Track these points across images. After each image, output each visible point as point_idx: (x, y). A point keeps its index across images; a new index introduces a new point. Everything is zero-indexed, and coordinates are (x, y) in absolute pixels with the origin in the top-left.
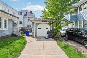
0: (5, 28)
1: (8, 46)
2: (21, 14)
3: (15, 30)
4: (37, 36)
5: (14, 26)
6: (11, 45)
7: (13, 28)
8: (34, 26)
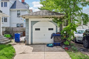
8: (28, 25)
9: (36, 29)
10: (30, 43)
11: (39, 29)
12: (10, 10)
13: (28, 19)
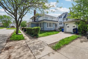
2: (61, 18)
3: (56, 28)
4: (67, 31)
5: (56, 26)
7: (56, 27)
9: (68, 27)
10: (65, 32)
11: (69, 27)
13: (65, 23)
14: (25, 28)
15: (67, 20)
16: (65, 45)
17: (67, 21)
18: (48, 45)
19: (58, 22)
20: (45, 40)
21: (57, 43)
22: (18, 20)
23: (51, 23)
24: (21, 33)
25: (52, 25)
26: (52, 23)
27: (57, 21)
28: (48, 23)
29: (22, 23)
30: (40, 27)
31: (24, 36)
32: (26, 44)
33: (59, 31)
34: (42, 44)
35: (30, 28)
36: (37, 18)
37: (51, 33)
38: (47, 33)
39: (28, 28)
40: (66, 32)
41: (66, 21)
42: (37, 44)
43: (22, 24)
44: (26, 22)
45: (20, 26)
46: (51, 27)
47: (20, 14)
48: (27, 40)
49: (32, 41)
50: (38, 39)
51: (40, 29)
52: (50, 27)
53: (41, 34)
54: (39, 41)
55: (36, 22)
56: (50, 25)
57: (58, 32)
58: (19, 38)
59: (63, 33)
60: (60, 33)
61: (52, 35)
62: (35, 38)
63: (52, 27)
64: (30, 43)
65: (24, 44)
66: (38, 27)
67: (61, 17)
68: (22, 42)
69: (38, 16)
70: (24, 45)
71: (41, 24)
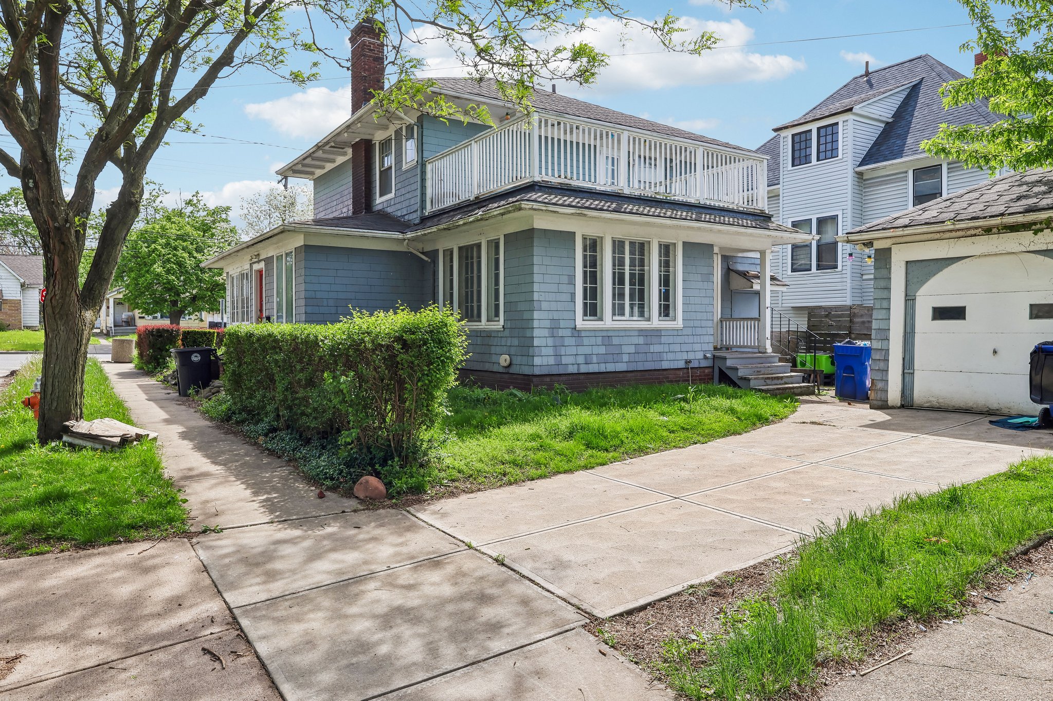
0: (667, 315)
1: (665, 408)
2: (828, 151)
3: (742, 336)
4: (922, 391)
5: (730, 294)
6: (681, 409)
7: (728, 317)
8: (888, 289)
9: (941, 313)
10: (894, 394)
11: (957, 313)
12: (860, 175)
13: (890, 249)
14: (189, 323)
15: (920, 198)
16: (886, 625)
17: (933, 209)
18: (593, 624)
19: (762, 219)
20: (552, 546)
21: (752, 595)
22: (68, 191)
23: (640, 248)
24: (120, 412)
25: (666, 281)
26: (666, 250)
27: (762, 204)
28: (593, 245)
29: (147, 238)
30: (454, 322)
31: (170, 469)
32: (213, 607)
33: (793, 378)
34: (488, 613)
35: (280, 328)
36: (410, 149)
37: (652, 416)
38: (577, 415)
39: (245, 327)
40: (907, 404)
41: (910, 210)
42: (412, 600)
43: (143, 263)
44: (205, 229)
45: (113, 294)
46: (656, 322)
47: (110, 94)
48: (225, 544)
49: (314, 556)
50: (426, 515)
51: (459, 351)
52: (631, 322)
53: (481, 428)
54: (435, 562)
55: (386, 220)
56: (640, 280)
57: (767, 407)
58: (93, 508)
59: (862, 412)
60: (805, 411)
61: (666, 445)
62: (371, 503)
63: (666, 310)
64: (277, 588)
65: (177, 603)
66: (429, 316)
67: (829, 135)
68: (141, 568)
69: (423, 119)
70: (184, 617)
71: (469, 254)
